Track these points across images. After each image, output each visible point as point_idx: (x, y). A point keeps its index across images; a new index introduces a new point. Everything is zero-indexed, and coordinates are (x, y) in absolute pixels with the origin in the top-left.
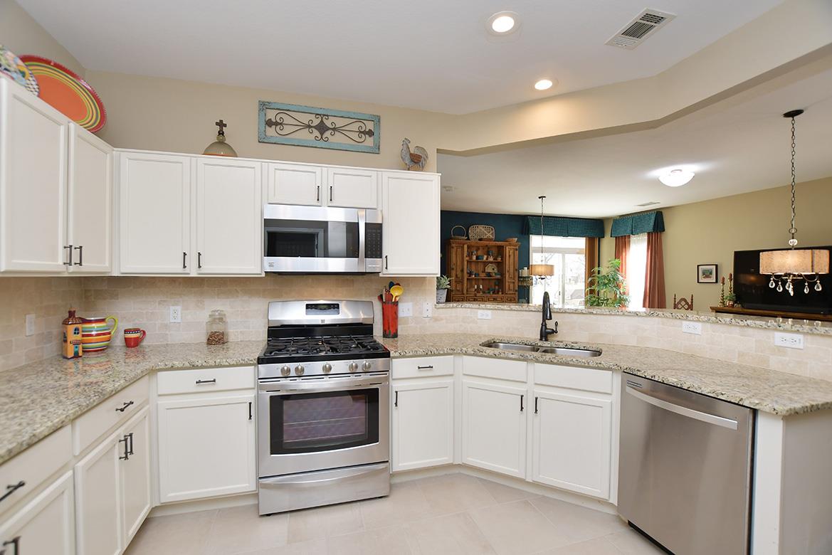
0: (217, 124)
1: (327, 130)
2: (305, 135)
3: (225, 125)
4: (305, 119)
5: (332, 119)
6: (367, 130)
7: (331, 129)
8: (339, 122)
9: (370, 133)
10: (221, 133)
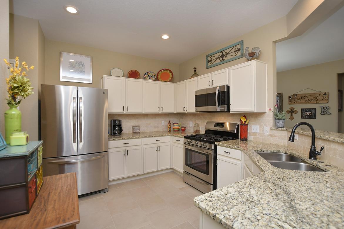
0: (194, 69)
1: (224, 56)
2: (218, 61)
3: (196, 68)
4: (217, 55)
5: (226, 51)
6: (238, 49)
7: (225, 55)
8: (227, 51)
9: (239, 50)
10: (195, 71)
